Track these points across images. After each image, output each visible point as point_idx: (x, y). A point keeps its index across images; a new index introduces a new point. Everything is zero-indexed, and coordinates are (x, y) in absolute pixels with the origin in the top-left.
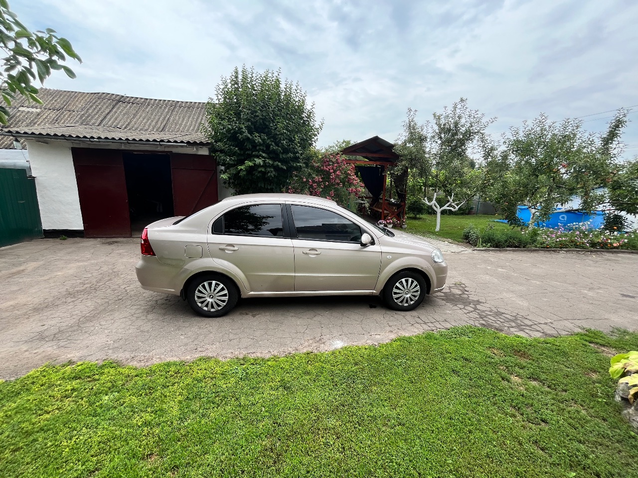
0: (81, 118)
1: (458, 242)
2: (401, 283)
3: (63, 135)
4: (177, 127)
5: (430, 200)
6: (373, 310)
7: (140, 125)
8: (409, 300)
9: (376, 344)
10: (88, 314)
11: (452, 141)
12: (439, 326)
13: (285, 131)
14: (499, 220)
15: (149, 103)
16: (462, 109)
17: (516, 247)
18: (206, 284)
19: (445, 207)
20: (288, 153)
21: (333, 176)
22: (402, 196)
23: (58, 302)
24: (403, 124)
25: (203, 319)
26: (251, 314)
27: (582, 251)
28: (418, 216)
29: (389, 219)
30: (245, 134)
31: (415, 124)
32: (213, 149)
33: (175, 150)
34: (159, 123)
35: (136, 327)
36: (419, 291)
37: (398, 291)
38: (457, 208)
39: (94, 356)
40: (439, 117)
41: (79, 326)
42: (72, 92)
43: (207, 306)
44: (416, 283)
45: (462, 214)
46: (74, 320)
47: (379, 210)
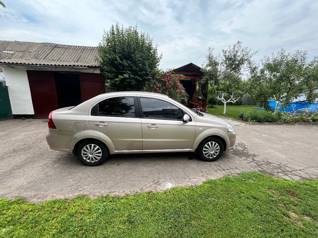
0: (35, 55)
1: (237, 119)
2: (208, 145)
3: (21, 63)
4: (85, 60)
5: (220, 97)
6: (191, 161)
7: (65, 59)
8: (213, 155)
9: (194, 185)
10: (20, 164)
11: (232, 65)
12: (233, 172)
13: (140, 59)
14: (257, 108)
15: (71, 48)
16: (238, 47)
17: (270, 122)
18: (88, 146)
19: (229, 101)
20: (143, 71)
21: (167, 84)
22: (205, 95)
23: (6, 156)
24: (206, 56)
25: (87, 167)
26: (116, 164)
27: (308, 124)
28: (213, 106)
29: (198, 108)
30: (118, 61)
31: (212, 56)
32: (102, 70)
33: (82, 71)
34: (76, 58)
35: (45, 173)
36: (219, 149)
37: (206, 149)
38: (235, 101)
39: (11, 194)
40: (226, 51)
41: (11, 172)
42: (31, 43)
43: (89, 159)
44: (218, 144)
45: (237, 105)
46: (10, 168)
47: (193, 103)
